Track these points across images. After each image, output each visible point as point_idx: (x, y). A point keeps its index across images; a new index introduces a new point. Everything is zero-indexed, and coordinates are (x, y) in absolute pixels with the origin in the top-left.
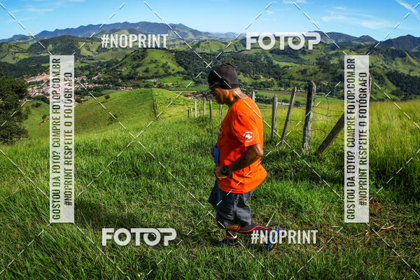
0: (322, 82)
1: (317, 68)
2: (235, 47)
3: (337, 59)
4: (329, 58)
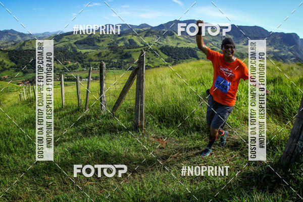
0: (113, 60)
1: (108, 51)
3: (123, 42)
4: (117, 42)
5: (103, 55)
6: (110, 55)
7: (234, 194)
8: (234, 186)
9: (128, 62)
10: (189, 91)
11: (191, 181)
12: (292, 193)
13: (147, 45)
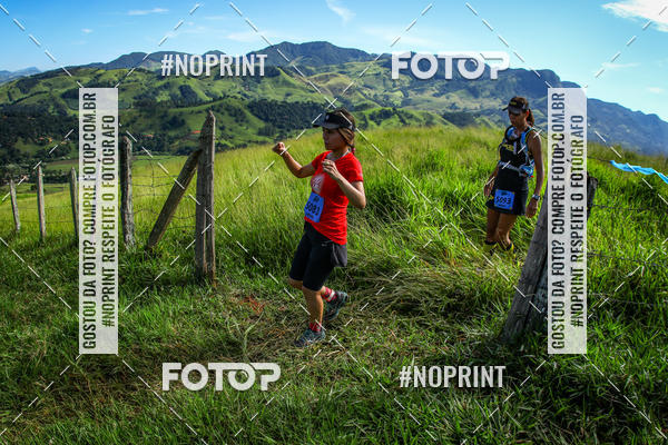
0: (145, 133)
1: (135, 112)
2: (9, 94)
3: (167, 93)
4: (154, 93)
5: (123, 122)
6: (139, 121)
7: (408, 399)
9: (177, 138)
11: (319, 378)
12: (531, 393)
13: (221, 98)
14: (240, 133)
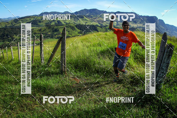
0: (48, 33)
1: (45, 28)
2: (12, 23)
3: (54, 22)
4: (50, 22)
5: (42, 30)
6: (46, 30)
7: (120, 109)
8: (120, 104)
9: (57, 34)
10: (92, 50)
11: (95, 102)
12: (155, 107)
13: (68, 24)
14: (73, 33)
